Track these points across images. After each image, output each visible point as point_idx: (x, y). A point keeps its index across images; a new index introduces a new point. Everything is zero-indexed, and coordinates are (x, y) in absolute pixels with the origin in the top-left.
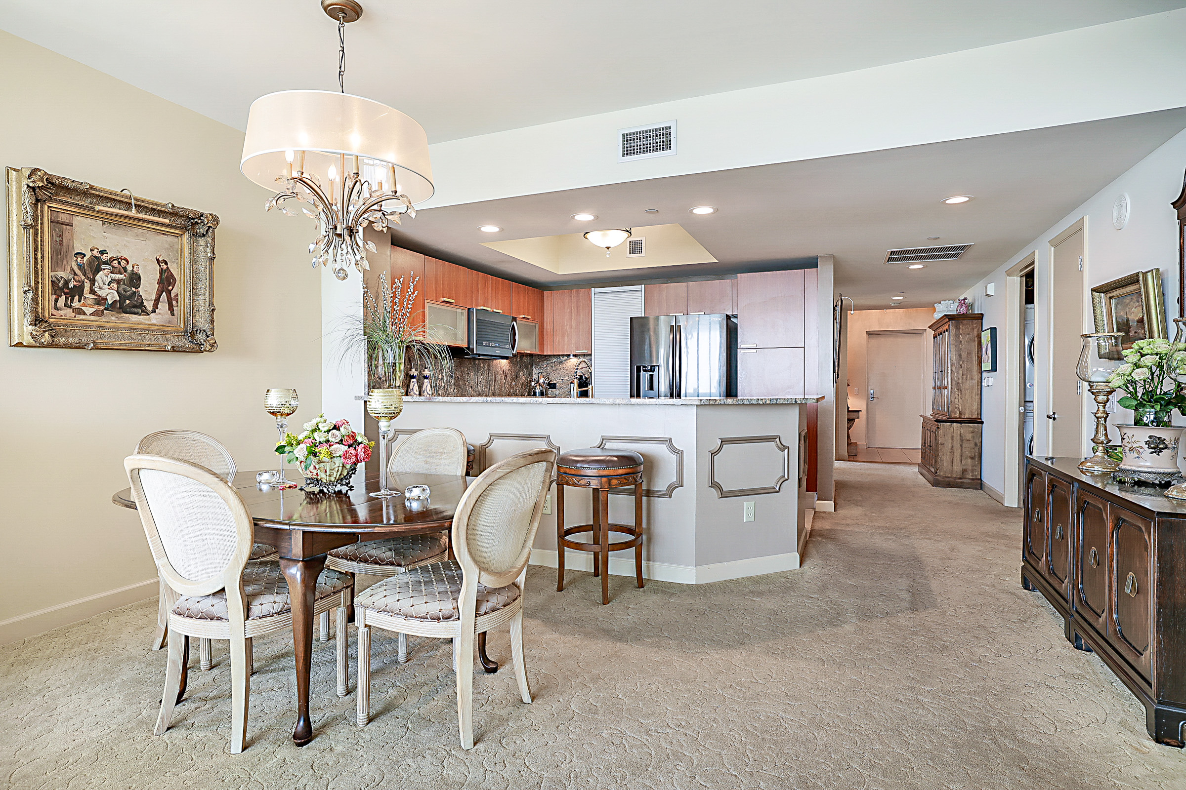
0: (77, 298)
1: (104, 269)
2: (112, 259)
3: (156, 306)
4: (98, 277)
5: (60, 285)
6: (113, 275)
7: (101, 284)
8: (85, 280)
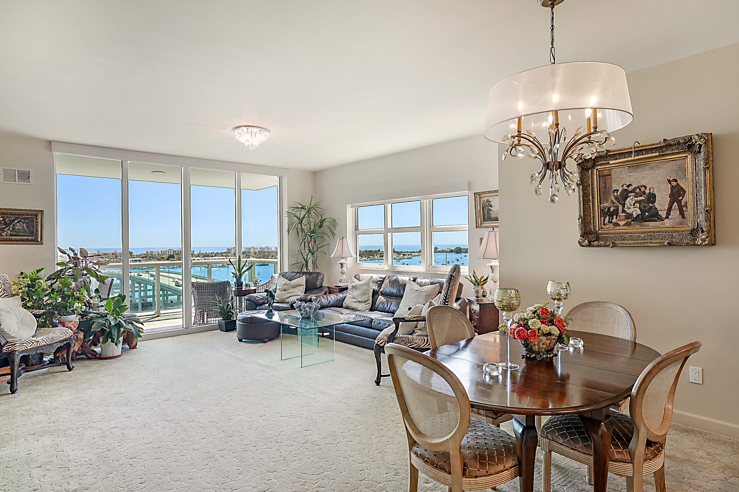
0: (615, 216)
1: (630, 196)
2: (635, 189)
3: (668, 214)
4: (627, 202)
5: (606, 211)
6: (636, 199)
7: (629, 206)
8: (619, 205)
